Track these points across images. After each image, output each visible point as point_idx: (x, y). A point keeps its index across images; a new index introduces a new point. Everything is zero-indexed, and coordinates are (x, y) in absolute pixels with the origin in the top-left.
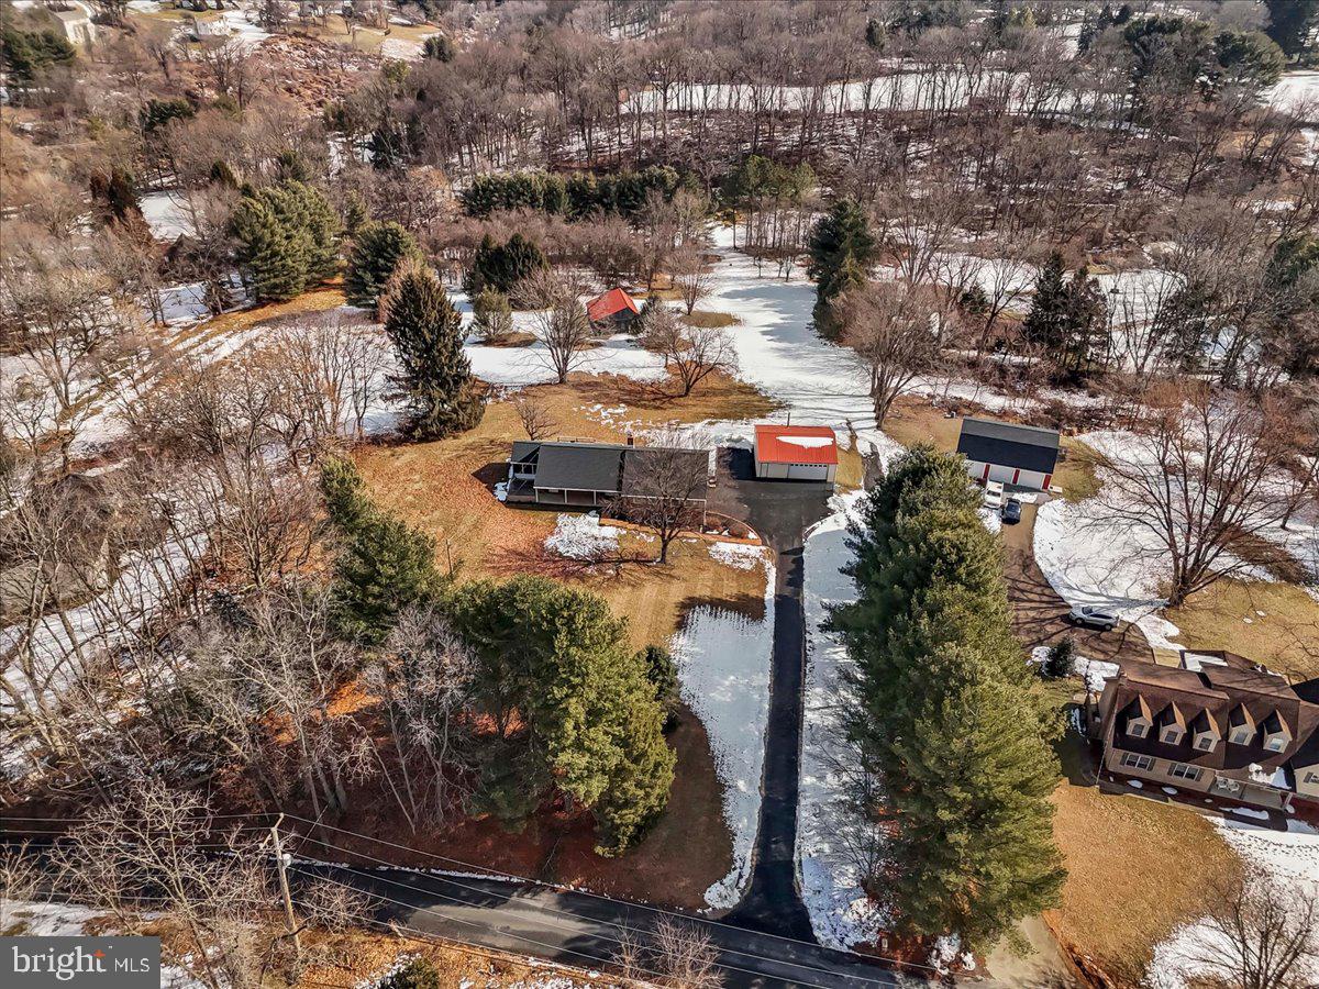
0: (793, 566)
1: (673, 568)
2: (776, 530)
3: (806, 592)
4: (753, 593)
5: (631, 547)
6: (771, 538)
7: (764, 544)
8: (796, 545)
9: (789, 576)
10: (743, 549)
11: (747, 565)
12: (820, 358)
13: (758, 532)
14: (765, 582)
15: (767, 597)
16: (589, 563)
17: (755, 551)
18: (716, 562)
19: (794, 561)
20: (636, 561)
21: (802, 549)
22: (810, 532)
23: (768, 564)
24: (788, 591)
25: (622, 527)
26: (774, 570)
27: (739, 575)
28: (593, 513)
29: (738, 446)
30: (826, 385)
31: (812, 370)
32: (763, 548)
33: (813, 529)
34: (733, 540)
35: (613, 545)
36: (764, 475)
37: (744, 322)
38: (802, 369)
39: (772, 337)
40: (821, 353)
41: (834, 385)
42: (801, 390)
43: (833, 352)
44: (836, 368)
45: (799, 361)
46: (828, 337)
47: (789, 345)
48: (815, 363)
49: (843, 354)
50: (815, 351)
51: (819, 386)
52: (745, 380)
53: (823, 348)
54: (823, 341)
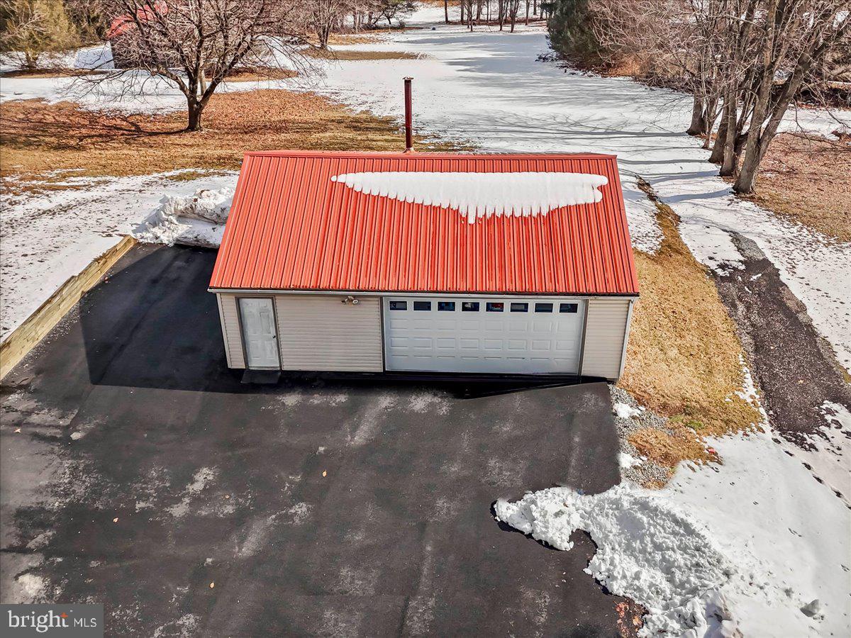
37: (423, 56)
38: (520, 98)
39: (468, 67)
40: (566, 82)
41: (594, 118)
42: (511, 125)
43: (591, 82)
44: (598, 98)
45: (516, 90)
46: (579, 67)
47: (501, 74)
48: (550, 92)
49: (613, 83)
50: (552, 81)
51: (558, 120)
52: (377, 113)
53: (569, 78)
54: (569, 71)
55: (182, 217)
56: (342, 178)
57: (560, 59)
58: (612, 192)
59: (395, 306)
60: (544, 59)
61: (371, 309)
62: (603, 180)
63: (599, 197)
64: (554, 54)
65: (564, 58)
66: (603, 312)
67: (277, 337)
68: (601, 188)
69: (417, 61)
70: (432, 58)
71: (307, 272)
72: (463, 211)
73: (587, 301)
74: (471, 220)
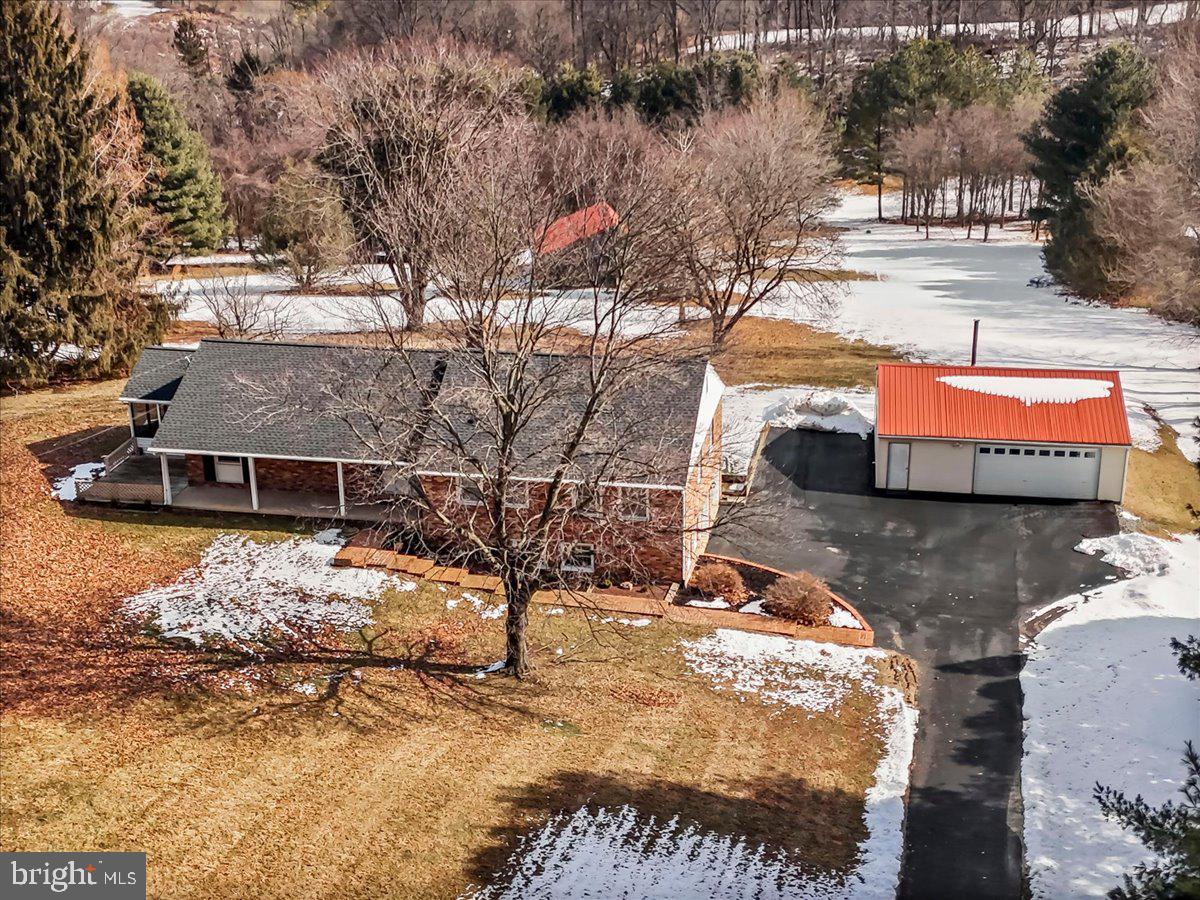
0: (985, 705)
1: (541, 689)
2: (927, 610)
3: (1031, 786)
4: (824, 780)
5: (417, 625)
6: (907, 628)
7: (882, 641)
8: (996, 648)
9: (967, 734)
10: (807, 651)
11: (811, 698)
12: (1063, 319)
13: (866, 610)
14: (873, 750)
15: (875, 796)
16: (245, 660)
17: (846, 660)
18: (704, 685)
19: (985, 692)
20: (420, 666)
21: (1017, 661)
22: (1046, 620)
23: (892, 697)
24: (960, 779)
25: (402, 572)
26: (910, 716)
27: (777, 725)
28: (331, 534)
29: (828, 424)
30: (1079, 353)
31: (1043, 331)
32: (880, 654)
33: (1057, 613)
34: (776, 625)
35: (349, 617)
36: (898, 482)
37: (884, 278)
38: (1019, 330)
39: (947, 293)
40: (1068, 313)
41: (1102, 352)
42: (1015, 356)
43: (1098, 313)
44: (1107, 331)
45: (1012, 321)
46: (1083, 294)
47: (988, 302)
48: (1052, 324)
49: (1124, 315)
50: (1051, 311)
51: (1064, 353)
52: (872, 341)
53: (1072, 308)
54: (1071, 299)
55: (799, 410)
56: (943, 379)
57: (1059, 283)
58: (1116, 391)
59: (983, 451)
60: (1038, 283)
61: (968, 453)
62: (1111, 385)
63: (1108, 394)
64: (1050, 277)
65: (1063, 283)
66: (1111, 456)
67: (908, 469)
68: (1109, 389)
69: (879, 283)
70: (896, 279)
71: (933, 428)
72: (1022, 399)
73: (1100, 450)
74: (1028, 404)
